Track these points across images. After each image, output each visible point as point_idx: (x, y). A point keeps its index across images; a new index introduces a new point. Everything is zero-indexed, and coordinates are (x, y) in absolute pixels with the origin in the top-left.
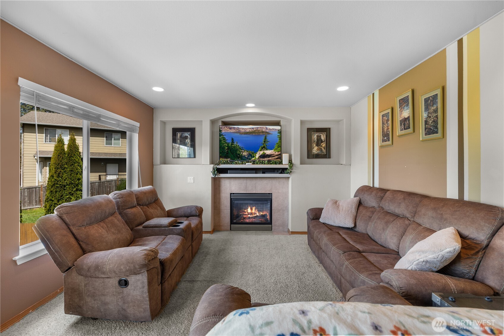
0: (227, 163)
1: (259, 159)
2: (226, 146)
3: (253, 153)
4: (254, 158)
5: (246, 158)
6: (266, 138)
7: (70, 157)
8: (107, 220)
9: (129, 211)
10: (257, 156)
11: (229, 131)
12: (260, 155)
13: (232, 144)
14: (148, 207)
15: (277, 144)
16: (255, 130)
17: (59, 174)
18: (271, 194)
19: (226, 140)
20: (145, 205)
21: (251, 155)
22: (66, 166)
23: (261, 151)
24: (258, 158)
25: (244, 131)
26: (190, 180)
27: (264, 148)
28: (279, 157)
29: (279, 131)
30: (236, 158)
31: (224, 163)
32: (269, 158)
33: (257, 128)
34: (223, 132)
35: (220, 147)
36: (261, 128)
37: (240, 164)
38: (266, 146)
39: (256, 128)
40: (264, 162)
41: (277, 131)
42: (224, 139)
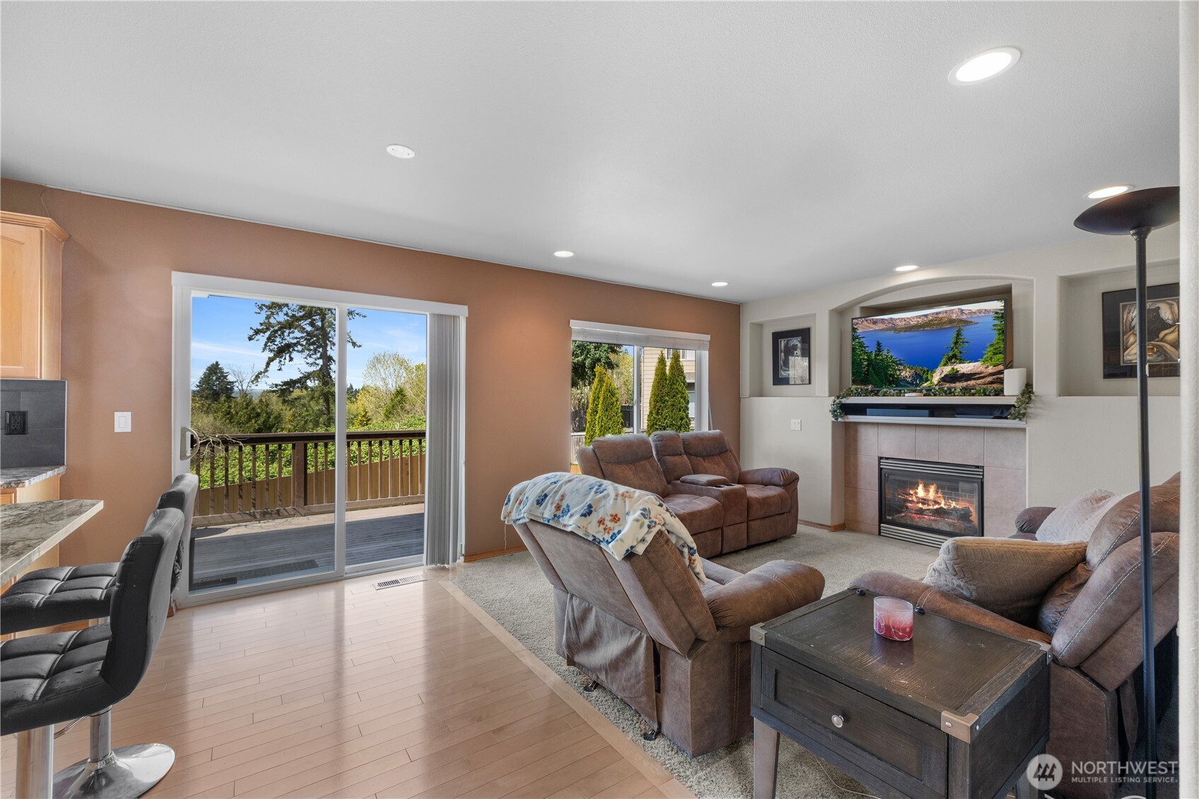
0: (867, 394)
1: (941, 385)
2: (864, 359)
3: (924, 371)
4: (928, 383)
5: (908, 382)
6: (958, 334)
7: (671, 385)
8: (638, 464)
9: (669, 459)
10: (936, 378)
11: (872, 328)
12: (943, 376)
13: (878, 355)
14: (704, 460)
15: (991, 345)
16: (931, 318)
17: (659, 409)
18: (983, 467)
19: (865, 347)
20: (701, 457)
21: (919, 378)
22: (667, 398)
23: (945, 365)
24: (939, 382)
25: (905, 325)
26: (795, 424)
27: (953, 358)
28: (998, 378)
29: (997, 313)
30: (886, 385)
31: (859, 395)
32: (969, 382)
33: (937, 313)
34: (859, 331)
35: (854, 362)
36: (946, 312)
37: (893, 396)
38: (961, 352)
39: (933, 314)
40: (953, 390)
41: (991, 314)
42: (861, 345)
